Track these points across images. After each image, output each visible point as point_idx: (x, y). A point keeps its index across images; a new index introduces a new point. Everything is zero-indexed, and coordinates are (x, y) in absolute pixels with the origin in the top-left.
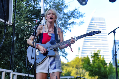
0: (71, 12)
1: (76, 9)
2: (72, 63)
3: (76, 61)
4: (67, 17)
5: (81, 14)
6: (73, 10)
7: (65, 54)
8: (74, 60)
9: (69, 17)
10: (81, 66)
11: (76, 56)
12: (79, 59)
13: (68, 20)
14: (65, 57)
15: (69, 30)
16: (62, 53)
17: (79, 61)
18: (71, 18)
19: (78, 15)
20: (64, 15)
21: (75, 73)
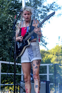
0: (50, 5)
1: (54, 3)
2: (52, 51)
3: (56, 49)
4: (46, 10)
5: (59, 7)
6: (52, 3)
7: (45, 43)
8: (54, 48)
9: (48, 10)
10: (60, 54)
11: (57, 44)
12: (59, 47)
13: (47, 12)
14: (45, 47)
15: (49, 21)
16: (42, 43)
17: (59, 49)
18: (50, 10)
19: (56, 8)
20: (43, 8)
21: (55, 60)
